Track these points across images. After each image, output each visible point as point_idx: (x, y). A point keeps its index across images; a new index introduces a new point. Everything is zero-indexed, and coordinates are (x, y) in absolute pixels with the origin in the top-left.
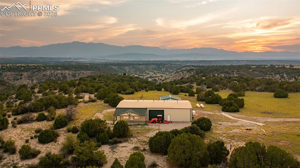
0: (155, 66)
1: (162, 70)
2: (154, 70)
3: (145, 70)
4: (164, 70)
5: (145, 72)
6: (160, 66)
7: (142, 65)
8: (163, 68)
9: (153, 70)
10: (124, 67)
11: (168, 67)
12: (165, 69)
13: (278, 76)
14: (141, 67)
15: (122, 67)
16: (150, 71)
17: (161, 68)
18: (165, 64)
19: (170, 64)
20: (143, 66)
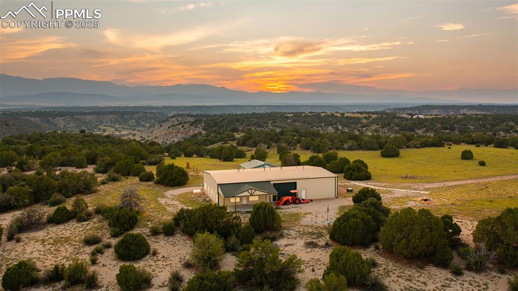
0: (115, 116)
1: (129, 123)
2: (115, 124)
3: (97, 123)
4: (133, 123)
5: (97, 128)
6: (126, 117)
7: (89, 115)
8: (131, 119)
9: (111, 123)
10: (54, 118)
11: (140, 118)
12: (134, 121)
13: (330, 128)
14: (88, 118)
15: (49, 118)
16: (106, 126)
17: (127, 120)
18: (134, 113)
19: (142, 112)
20: (91, 116)
